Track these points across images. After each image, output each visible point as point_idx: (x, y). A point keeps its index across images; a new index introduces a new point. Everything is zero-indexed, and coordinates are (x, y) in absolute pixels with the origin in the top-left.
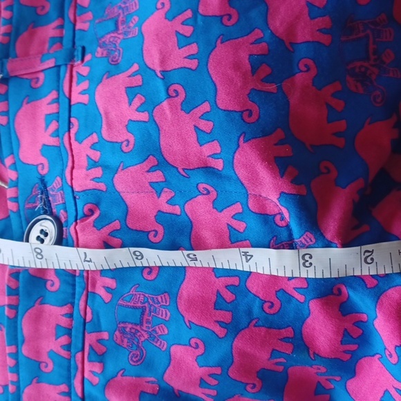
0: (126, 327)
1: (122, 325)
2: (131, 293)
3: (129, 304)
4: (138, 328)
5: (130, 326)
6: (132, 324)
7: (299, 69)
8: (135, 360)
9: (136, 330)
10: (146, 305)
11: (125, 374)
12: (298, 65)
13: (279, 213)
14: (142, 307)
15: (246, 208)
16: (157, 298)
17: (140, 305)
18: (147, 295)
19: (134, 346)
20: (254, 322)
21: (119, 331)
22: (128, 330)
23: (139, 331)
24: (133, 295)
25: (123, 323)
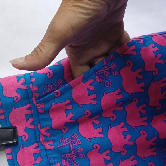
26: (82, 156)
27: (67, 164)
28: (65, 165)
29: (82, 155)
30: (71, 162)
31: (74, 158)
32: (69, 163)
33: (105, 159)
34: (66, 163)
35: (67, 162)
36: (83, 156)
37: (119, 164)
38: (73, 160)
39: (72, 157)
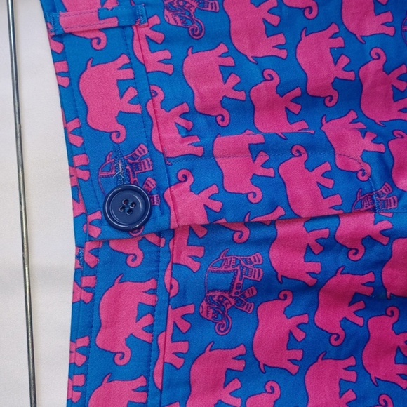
0: (214, 296)
1: (211, 294)
2: (221, 258)
3: (220, 269)
4: (226, 295)
5: (219, 294)
6: (221, 291)
7: (372, 57)
8: (222, 330)
9: (224, 297)
10: (238, 268)
11: (213, 348)
12: (370, 54)
13: (361, 170)
14: (234, 271)
15: (334, 166)
16: (250, 259)
17: (231, 269)
18: (239, 258)
19: (219, 316)
20: (341, 269)
21: (206, 301)
22: (215, 299)
23: (227, 299)
24: (223, 260)
25: (212, 291)
26: (212, 8)
27: (176, 21)
28: (172, 22)
29: (212, 4)
30: (186, 18)
31: (193, 9)
32: (181, 20)
33: (267, 21)
34: (175, 19)
35: (177, 18)
36: (214, 6)
37: (301, 39)
38: (190, 15)
39: (189, 7)
